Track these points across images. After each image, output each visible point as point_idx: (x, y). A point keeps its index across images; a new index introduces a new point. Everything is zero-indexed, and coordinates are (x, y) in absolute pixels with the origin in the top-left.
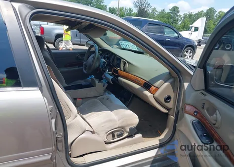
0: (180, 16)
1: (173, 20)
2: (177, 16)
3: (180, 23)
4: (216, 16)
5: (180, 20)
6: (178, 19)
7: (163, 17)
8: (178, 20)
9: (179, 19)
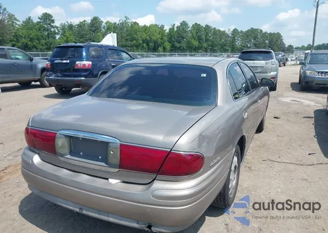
0: (57, 27)
1: (48, 34)
2: (53, 27)
3: (58, 37)
4: (104, 28)
5: (58, 34)
6: (54, 31)
7: (31, 29)
8: (55, 33)
9: (57, 31)
